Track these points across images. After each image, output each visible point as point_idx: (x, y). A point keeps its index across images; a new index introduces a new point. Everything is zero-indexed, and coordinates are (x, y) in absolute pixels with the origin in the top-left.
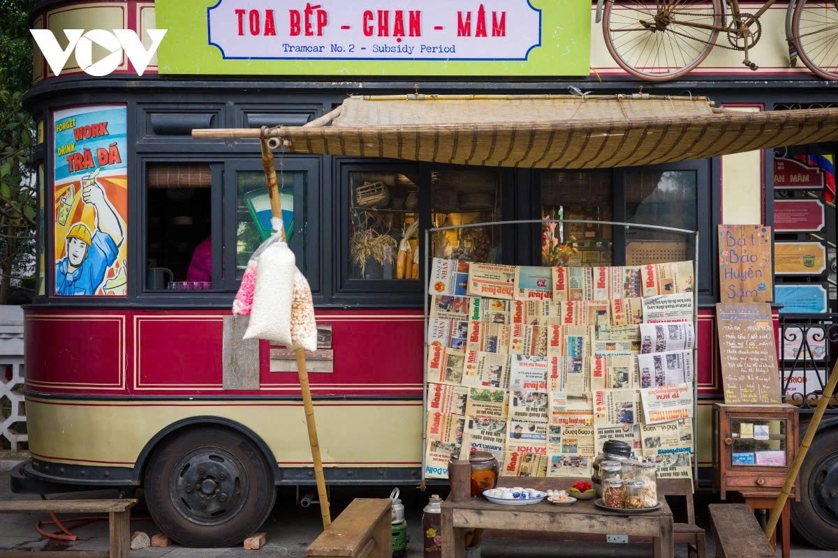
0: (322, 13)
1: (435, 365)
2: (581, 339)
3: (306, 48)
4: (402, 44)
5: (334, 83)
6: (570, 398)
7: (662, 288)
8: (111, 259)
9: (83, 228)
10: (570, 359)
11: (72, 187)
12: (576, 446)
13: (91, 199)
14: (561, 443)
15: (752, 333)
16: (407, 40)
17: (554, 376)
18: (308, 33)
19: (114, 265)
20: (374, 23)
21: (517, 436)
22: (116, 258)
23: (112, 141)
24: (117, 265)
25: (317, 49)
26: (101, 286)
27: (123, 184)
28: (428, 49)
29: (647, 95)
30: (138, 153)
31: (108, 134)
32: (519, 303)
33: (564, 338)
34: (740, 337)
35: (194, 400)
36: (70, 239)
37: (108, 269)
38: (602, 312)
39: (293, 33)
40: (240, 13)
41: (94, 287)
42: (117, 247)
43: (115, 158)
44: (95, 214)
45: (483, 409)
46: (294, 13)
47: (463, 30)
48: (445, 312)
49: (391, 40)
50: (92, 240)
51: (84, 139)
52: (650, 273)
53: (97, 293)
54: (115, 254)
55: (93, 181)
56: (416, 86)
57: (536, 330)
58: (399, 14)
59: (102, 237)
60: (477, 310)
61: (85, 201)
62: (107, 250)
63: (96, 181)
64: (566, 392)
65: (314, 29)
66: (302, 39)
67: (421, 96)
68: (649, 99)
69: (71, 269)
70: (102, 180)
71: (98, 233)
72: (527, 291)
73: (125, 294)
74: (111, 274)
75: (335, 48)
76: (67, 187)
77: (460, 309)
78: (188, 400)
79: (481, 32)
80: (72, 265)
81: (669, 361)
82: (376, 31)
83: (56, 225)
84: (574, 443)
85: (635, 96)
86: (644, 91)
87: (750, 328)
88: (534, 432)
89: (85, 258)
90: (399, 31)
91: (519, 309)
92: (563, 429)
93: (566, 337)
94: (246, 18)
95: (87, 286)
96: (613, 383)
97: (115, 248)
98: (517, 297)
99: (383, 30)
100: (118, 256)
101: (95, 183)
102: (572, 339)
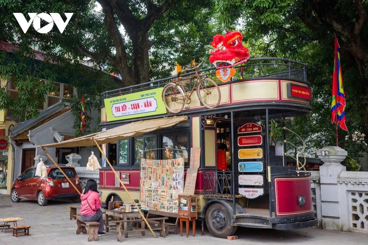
0: (125, 106)
1: (141, 183)
2: (164, 177)
3: (124, 114)
4: (137, 111)
6: (162, 192)
7: (178, 165)
10: (162, 182)
12: (163, 204)
14: (161, 203)
15: (192, 176)
16: (138, 109)
17: (159, 186)
18: (125, 110)
20: (133, 107)
21: (154, 200)
25: (126, 113)
28: (141, 111)
29: (176, 117)
32: (154, 169)
33: (161, 177)
34: (190, 177)
35: (112, 189)
38: (168, 171)
39: (123, 111)
40: (115, 108)
45: (149, 194)
46: (122, 106)
47: (145, 106)
48: (143, 171)
49: (135, 110)
52: (175, 161)
56: (141, 119)
57: (157, 175)
58: (136, 104)
60: (148, 170)
64: (161, 191)
65: (125, 109)
66: (124, 112)
67: (142, 121)
72: (156, 166)
74: (105, 163)
75: (128, 113)
77: (146, 170)
79: (148, 106)
81: (178, 183)
82: (133, 108)
85: (174, 117)
87: (193, 175)
88: (157, 200)
90: (136, 108)
91: (154, 170)
92: (161, 200)
96: (169, 188)
98: (154, 167)
99: (134, 108)
102: (162, 177)
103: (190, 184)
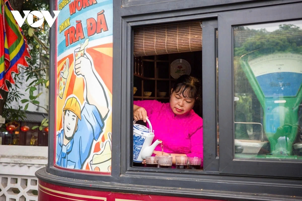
8: (98, 133)
9: (74, 100)
11: (67, 60)
13: (81, 71)
19: (100, 139)
22: (101, 132)
23: (99, 9)
24: (103, 140)
26: (88, 161)
27: (109, 52)
30: (124, 17)
31: (97, 3)
36: (65, 111)
37: (95, 142)
41: (82, 163)
42: (103, 120)
43: (102, 26)
44: (84, 85)
50: (81, 112)
51: (77, 11)
53: (84, 168)
54: (102, 128)
55: (83, 52)
59: (90, 109)
61: (76, 73)
63: (85, 52)
69: (66, 142)
70: (90, 50)
71: (87, 105)
73: (110, 171)
74: (97, 149)
76: (64, 62)
80: (66, 137)
83: (58, 98)
89: (75, 131)
95: (77, 160)
97: (101, 120)
100: (104, 130)
101: (84, 54)
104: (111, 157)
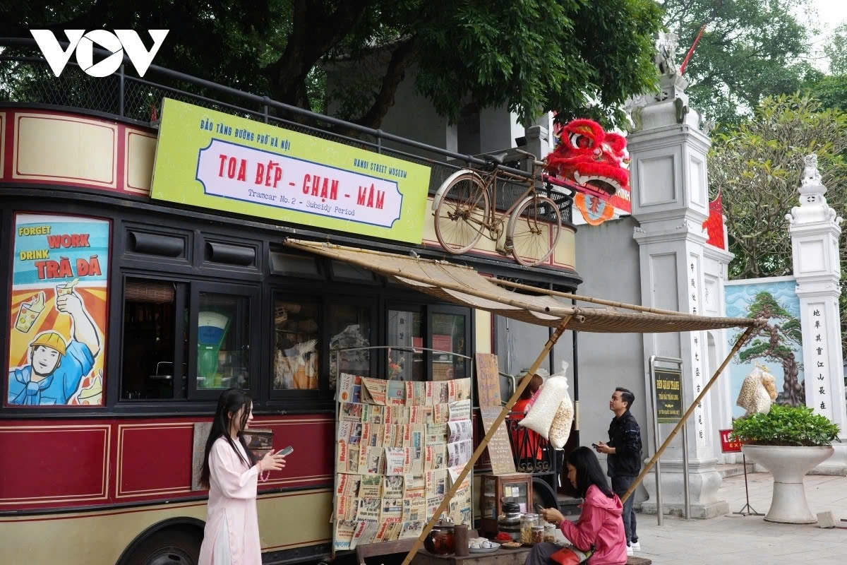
0: (278, 170)
1: (342, 459)
2: (419, 433)
3: (264, 196)
4: (325, 204)
5: (277, 227)
6: (415, 478)
7: (457, 396)
9: (55, 337)
10: (415, 449)
11: (41, 294)
12: (417, 514)
13: (67, 308)
14: (410, 513)
16: (328, 200)
17: (407, 462)
18: (268, 184)
19: (89, 375)
20: (310, 184)
21: (387, 510)
22: (92, 368)
23: (93, 253)
24: (93, 375)
25: (273, 198)
26: (75, 395)
27: (102, 296)
28: (342, 211)
29: (447, 262)
30: (121, 268)
31: (89, 246)
32: (389, 408)
33: (412, 434)
35: (170, 503)
36: (36, 347)
37: (83, 378)
38: (429, 414)
39: (258, 182)
40: (223, 157)
41: (67, 398)
42: (93, 357)
43: (95, 270)
44: (72, 323)
45: (369, 491)
46: (260, 166)
47: (361, 200)
48: (348, 416)
49: (318, 199)
50: (66, 349)
51: (62, 247)
52: (452, 386)
53: (70, 403)
54: (92, 364)
55: (70, 290)
56: (328, 236)
57: (397, 427)
58: (326, 181)
59: (78, 347)
60: (366, 413)
61: (60, 310)
62: (83, 359)
63: (74, 290)
64: (412, 475)
65: (272, 181)
66: (262, 188)
67: (330, 245)
68: (448, 265)
69: (35, 378)
70: (81, 290)
71: (74, 343)
72: (392, 399)
73: (100, 403)
74: (87, 384)
75: (283, 199)
76: (35, 293)
77: (356, 413)
78: (164, 503)
79: (370, 204)
80: (37, 373)
81: (461, 447)
82: (310, 190)
83: (13, 332)
84: (416, 512)
85: (442, 262)
86: (446, 259)
88: (395, 506)
89: (56, 367)
90: (324, 194)
91: (389, 413)
92: (411, 502)
93: (413, 432)
94: (227, 162)
95: (59, 395)
96: (435, 465)
97: (91, 358)
98: (388, 404)
99: (315, 190)
100: (94, 366)
101: (72, 292)
102: (416, 434)
103: (500, 446)
104: (101, 390)
